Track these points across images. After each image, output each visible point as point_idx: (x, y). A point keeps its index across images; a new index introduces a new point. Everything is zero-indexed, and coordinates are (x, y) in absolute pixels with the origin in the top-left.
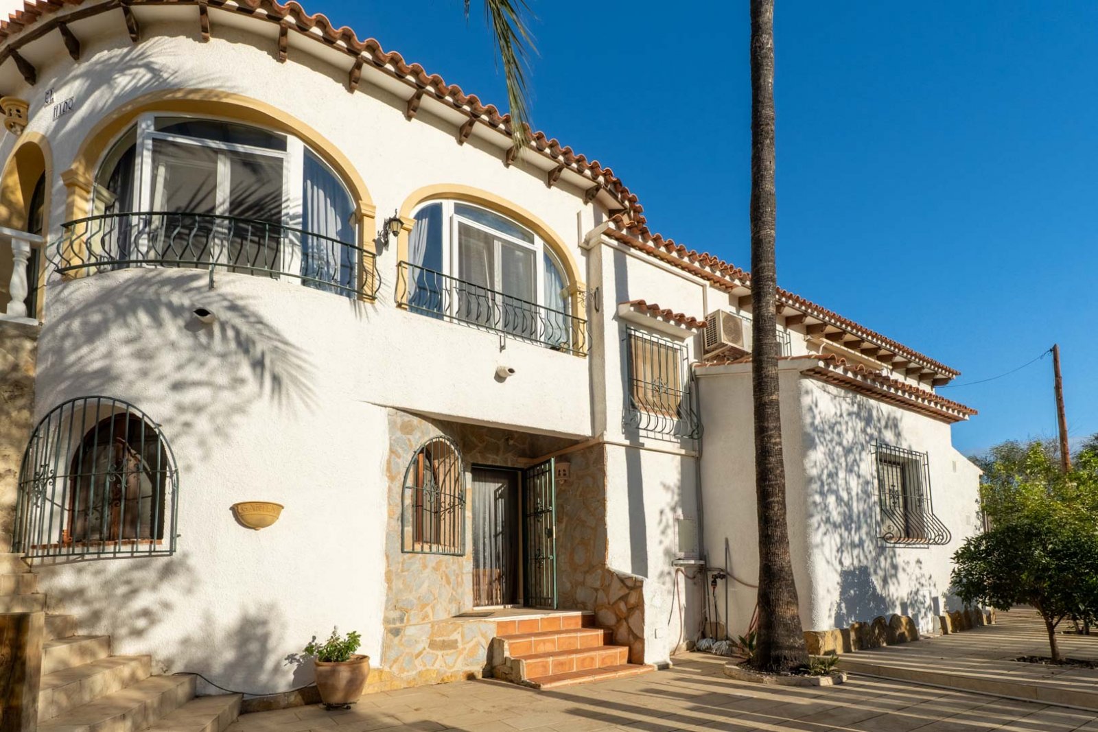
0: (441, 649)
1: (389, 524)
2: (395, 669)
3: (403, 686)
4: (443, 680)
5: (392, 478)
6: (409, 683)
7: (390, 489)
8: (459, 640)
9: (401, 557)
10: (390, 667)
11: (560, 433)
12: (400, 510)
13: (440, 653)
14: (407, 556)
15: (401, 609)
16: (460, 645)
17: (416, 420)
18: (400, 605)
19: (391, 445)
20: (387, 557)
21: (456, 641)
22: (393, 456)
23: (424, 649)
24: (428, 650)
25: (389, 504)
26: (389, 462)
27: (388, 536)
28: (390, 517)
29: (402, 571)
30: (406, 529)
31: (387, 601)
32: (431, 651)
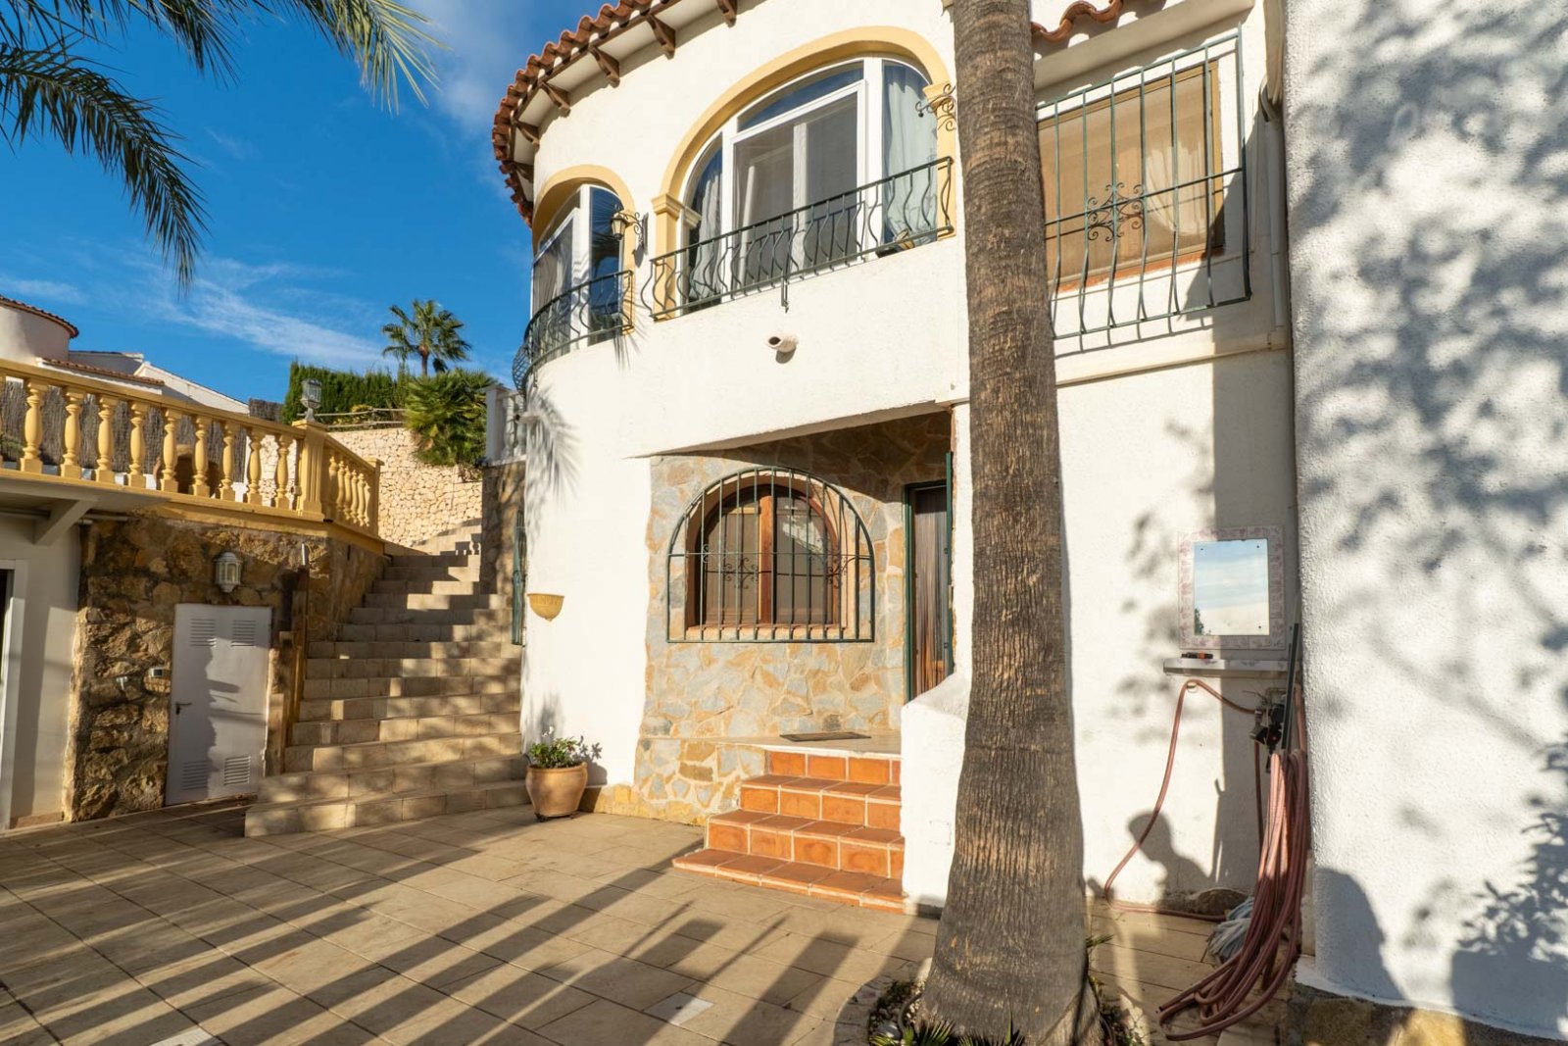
0: (695, 778)
1: (650, 606)
2: (645, 791)
3: (651, 816)
4: (695, 820)
5: (653, 547)
6: (659, 813)
7: (652, 562)
8: (715, 769)
9: (666, 648)
10: (640, 788)
11: (893, 410)
12: (665, 586)
13: (693, 782)
14: (674, 647)
15: (665, 716)
16: (715, 776)
17: (691, 461)
18: (663, 710)
19: (653, 503)
20: (648, 647)
21: (710, 771)
22: (657, 518)
23: (674, 773)
24: (678, 775)
25: (651, 581)
26: (650, 527)
27: (650, 622)
28: (653, 597)
29: (667, 666)
30: (673, 612)
31: (647, 704)
32: (682, 778)
